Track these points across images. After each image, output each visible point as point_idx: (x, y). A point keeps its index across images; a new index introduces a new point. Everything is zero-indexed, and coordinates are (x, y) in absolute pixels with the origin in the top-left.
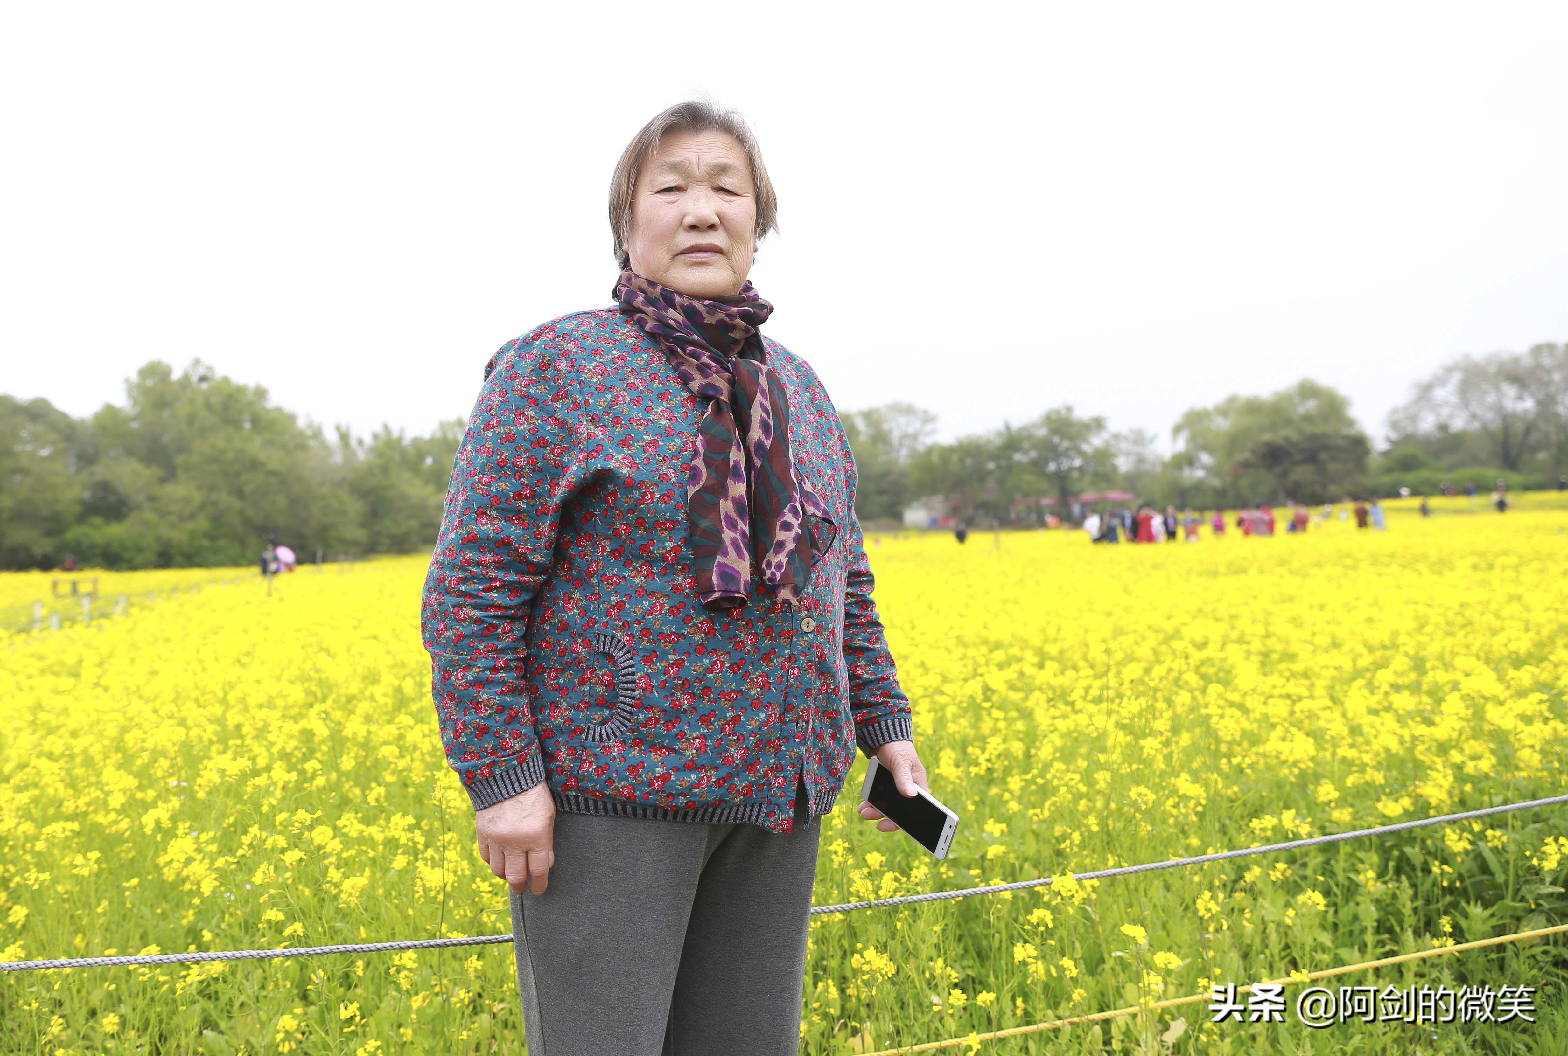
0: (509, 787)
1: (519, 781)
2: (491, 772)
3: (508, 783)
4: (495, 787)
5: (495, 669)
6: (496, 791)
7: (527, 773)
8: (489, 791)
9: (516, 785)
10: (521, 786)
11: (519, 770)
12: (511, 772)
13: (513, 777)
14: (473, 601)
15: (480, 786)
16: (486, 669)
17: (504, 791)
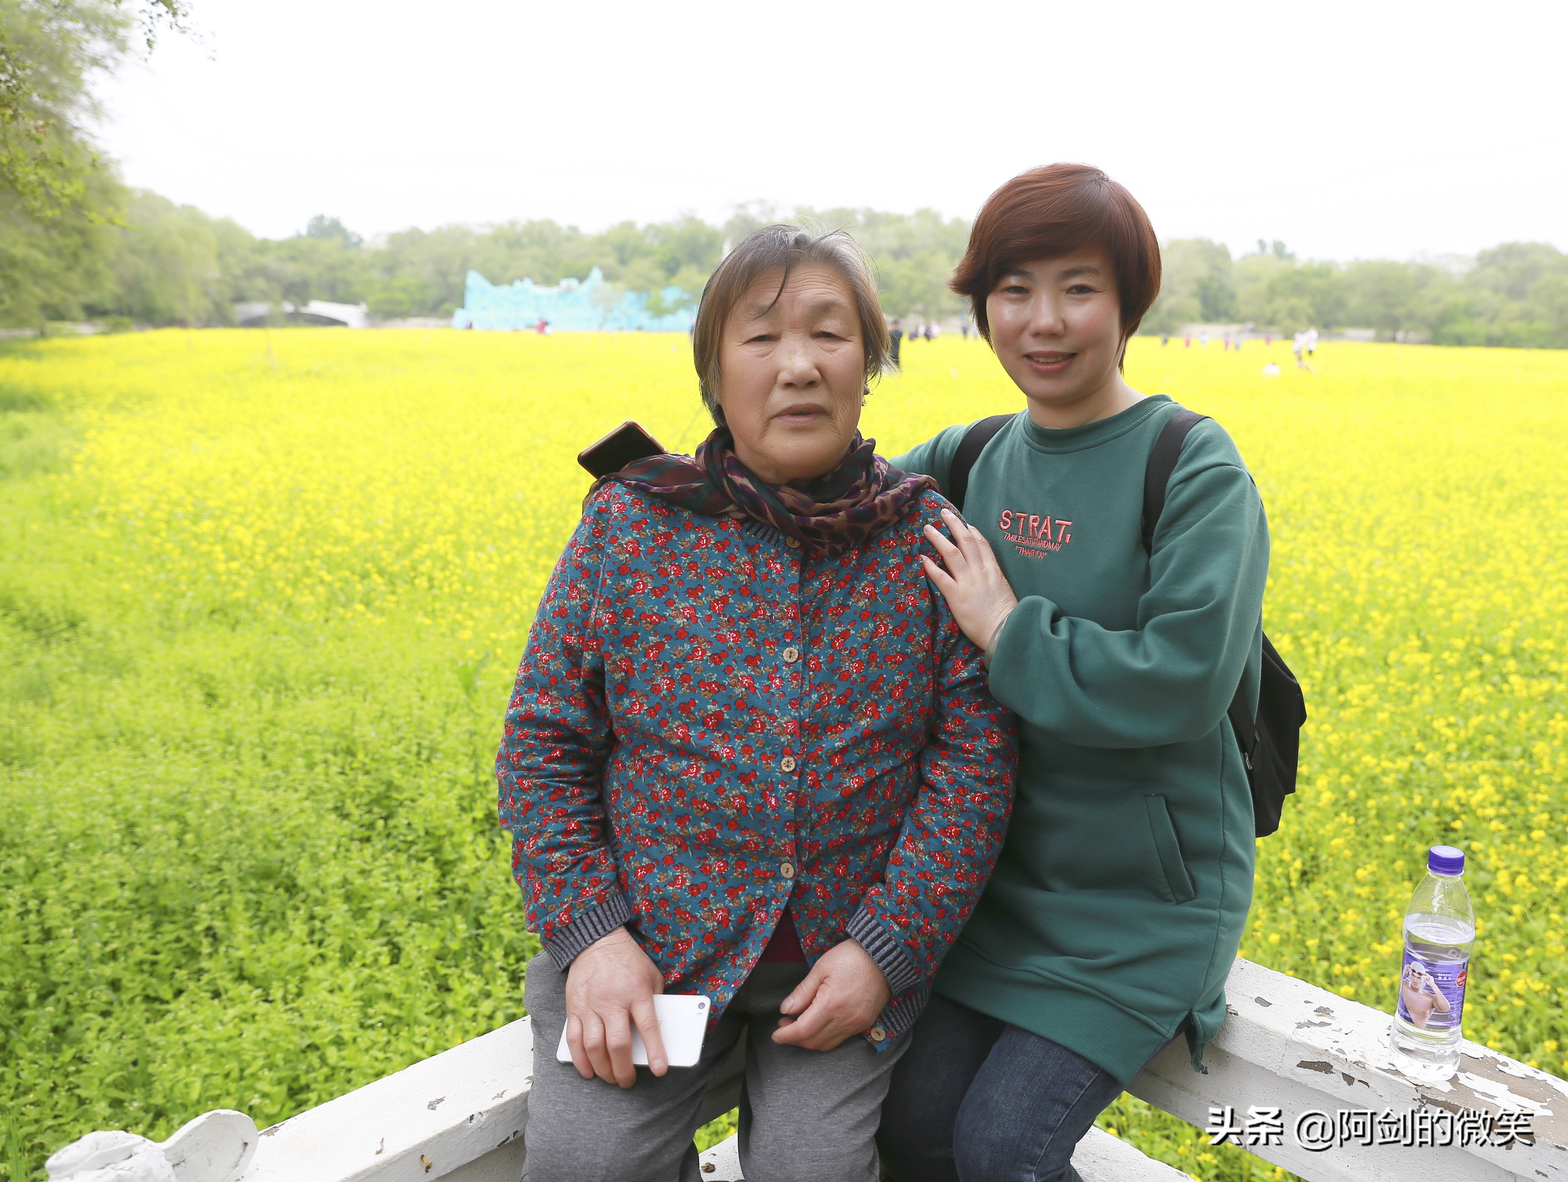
0: (592, 930)
1: (601, 922)
2: (570, 918)
3: (590, 926)
4: (577, 934)
5: (567, 833)
6: (579, 937)
7: (608, 913)
8: (572, 939)
9: (599, 927)
10: (604, 928)
11: (599, 912)
12: (592, 914)
13: (595, 919)
14: (536, 773)
15: (562, 937)
16: (557, 833)
17: (587, 937)
